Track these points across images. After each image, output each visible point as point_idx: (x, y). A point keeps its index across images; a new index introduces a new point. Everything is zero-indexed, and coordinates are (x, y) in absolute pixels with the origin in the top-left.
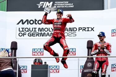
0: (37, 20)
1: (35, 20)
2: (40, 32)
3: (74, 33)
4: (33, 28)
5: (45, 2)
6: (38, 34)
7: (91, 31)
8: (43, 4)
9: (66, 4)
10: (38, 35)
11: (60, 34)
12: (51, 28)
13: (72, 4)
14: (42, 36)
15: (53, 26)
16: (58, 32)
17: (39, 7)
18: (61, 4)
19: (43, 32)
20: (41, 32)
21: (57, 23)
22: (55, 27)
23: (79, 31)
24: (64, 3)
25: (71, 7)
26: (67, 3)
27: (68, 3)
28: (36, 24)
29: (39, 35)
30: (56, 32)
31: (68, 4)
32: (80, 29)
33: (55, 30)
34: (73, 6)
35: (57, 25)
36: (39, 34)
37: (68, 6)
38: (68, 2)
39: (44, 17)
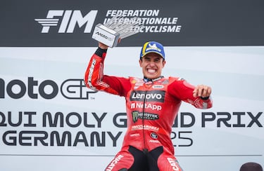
0: (36, 83)
1: (30, 79)
2: (49, 130)
3: (182, 135)
4: (20, 113)
5: (68, 13)
6: (43, 135)
7: (250, 126)
8: (61, 18)
9: (149, 21)
10: (41, 139)
11: (154, 136)
12: (94, 114)
13: (175, 20)
14: (59, 144)
15: (128, 107)
16: (147, 127)
17: (45, 30)
18: (130, 17)
19: (61, 131)
20: (54, 129)
21: (146, 92)
22: (134, 110)
23: (203, 126)
24: (142, 17)
25: (170, 30)
26: (155, 17)
27: (159, 17)
28: (35, 96)
29: (48, 141)
30: (139, 127)
31: (158, 21)
32: (206, 117)
33: (135, 122)
34: (178, 29)
35: (145, 101)
36: (46, 137)
37: (159, 26)
38: (156, 13)
39: (94, 62)
